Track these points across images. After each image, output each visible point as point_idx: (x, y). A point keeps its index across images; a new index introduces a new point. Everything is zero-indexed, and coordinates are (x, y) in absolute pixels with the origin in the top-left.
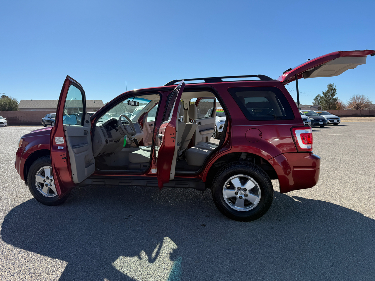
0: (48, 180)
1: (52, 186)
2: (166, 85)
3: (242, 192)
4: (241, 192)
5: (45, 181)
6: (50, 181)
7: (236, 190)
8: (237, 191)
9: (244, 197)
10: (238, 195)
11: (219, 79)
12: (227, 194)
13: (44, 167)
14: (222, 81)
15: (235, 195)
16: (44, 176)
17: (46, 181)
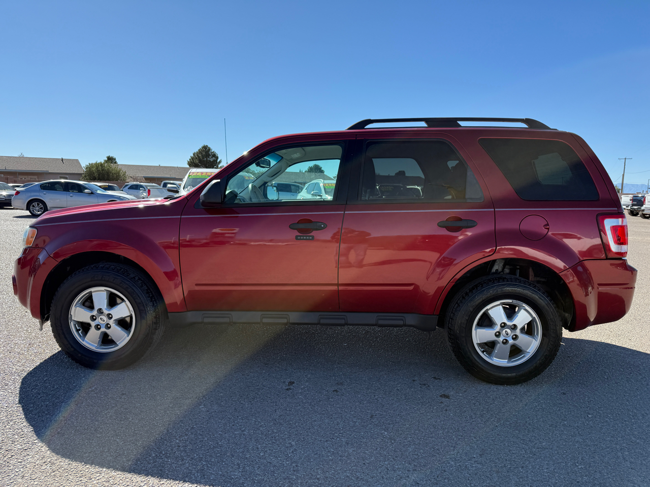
0: (101, 317)
1: (110, 328)
2: (349, 129)
3: (509, 331)
4: (506, 331)
5: (93, 318)
6: (105, 318)
7: (498, 328)
8: (500, 329)
9: (511, 341)
10: (501, 339)
11: (453, 122)
12: (480, 335)
13: (93, 289)
14: (460, 126)
15: (495, 338)
16: (91, 307)
17: (96, 319)
